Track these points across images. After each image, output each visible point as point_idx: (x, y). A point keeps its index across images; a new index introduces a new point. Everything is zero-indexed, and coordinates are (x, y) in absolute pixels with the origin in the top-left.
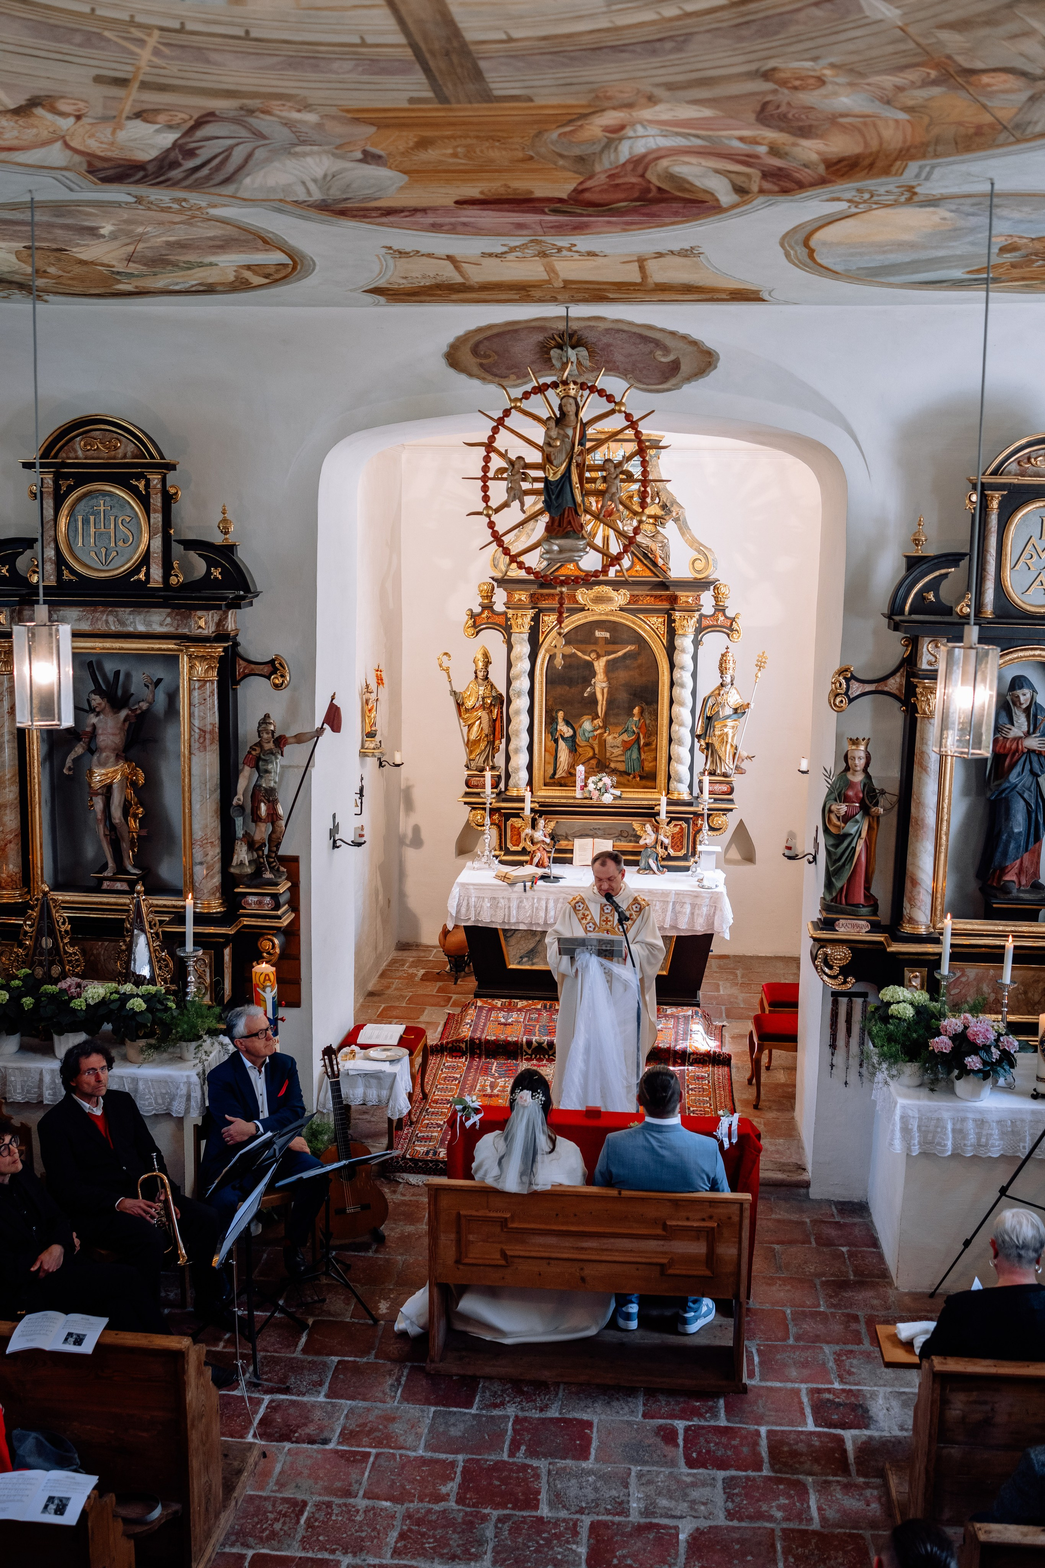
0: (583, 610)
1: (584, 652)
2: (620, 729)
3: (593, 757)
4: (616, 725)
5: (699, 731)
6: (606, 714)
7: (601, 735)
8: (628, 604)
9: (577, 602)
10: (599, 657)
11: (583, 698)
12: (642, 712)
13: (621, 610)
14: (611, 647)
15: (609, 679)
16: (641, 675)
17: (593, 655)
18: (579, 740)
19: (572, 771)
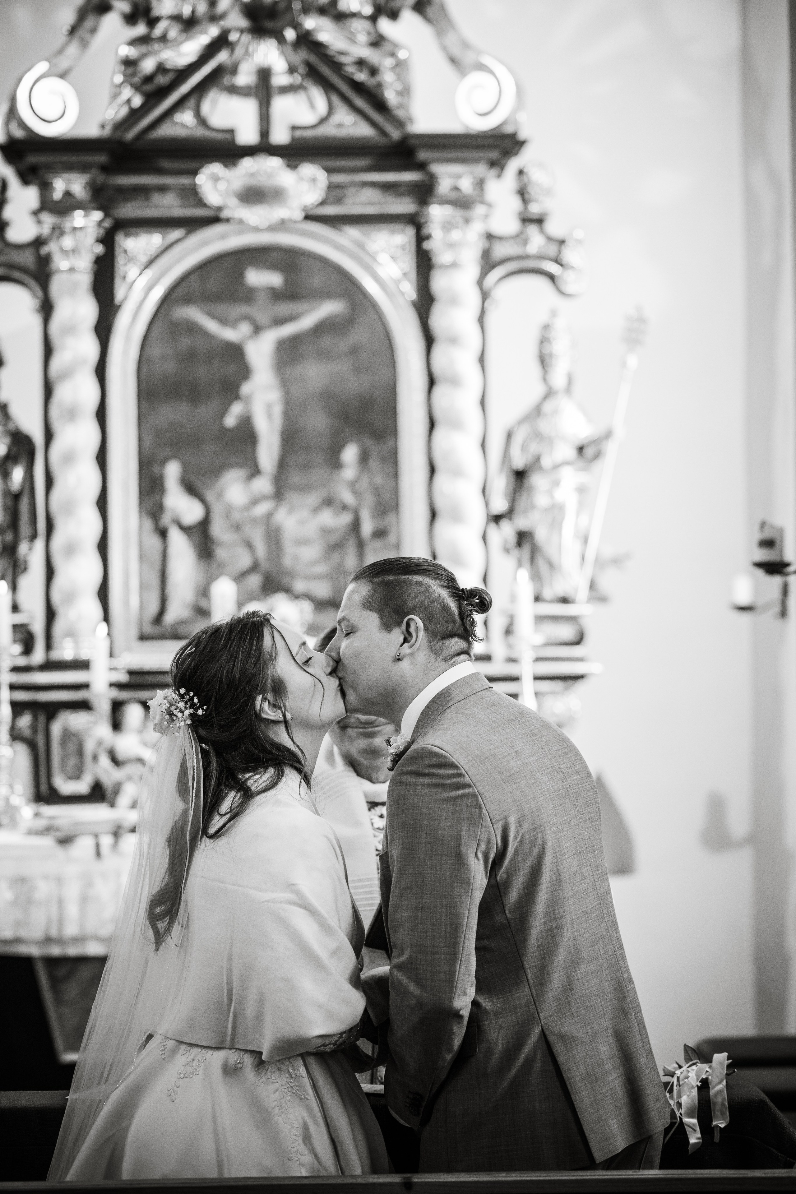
0: (214, 219)
1: (223, 321)
2: (313, 499)
3: (254, 568)
4: (305, 488)
5: (500, 505)
6: (282, 466)
7: (269, 515)
8: (323, 203)
9: (201, 203)
10: (257, 329)
11: (224, 431)
12: (364, 459)
13: (308, 217)
14: (284, 308)
15: (285, 383)
16: (358, 370)
17: (245, 328)
18: (217, 530)
19: (203, 604)
